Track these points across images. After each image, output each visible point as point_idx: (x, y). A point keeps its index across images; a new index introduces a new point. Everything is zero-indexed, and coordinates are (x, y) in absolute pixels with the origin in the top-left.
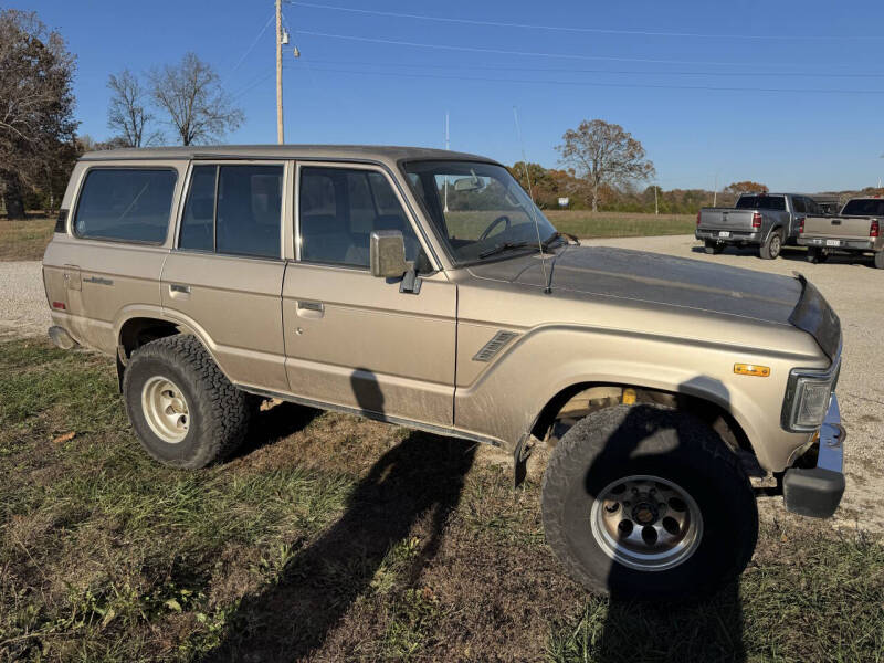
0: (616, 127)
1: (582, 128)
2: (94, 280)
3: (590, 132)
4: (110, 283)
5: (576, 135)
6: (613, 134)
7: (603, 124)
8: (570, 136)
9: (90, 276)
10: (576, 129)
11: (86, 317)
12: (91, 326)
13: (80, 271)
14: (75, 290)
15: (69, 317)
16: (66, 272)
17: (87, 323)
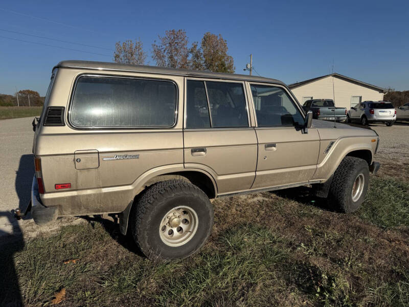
11: (98, 188)
12: (103, 195)
13: (98, 153)
14: (88, 169)
15: (74, 193)
16: (77, 157)
17: (98, 192)
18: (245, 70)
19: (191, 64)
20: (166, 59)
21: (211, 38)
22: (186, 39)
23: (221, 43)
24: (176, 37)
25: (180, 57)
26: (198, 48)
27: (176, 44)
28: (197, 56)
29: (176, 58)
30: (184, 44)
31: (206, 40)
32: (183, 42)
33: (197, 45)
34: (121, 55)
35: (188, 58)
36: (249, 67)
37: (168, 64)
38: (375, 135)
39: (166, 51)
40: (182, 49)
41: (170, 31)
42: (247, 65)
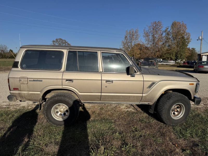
0: (65, 40)
1: (56, 40)
2: (34, 81)
3: (58, 41)
4: (41, 81)
5: (55, 41)
6: (64, 42)
7: (61, 39)
8: (54, 42)
9: (32, 80)
10: (55, 40)
11: (28, 91)
12: (30, 94)
13: (28, 78)
14: (24, 84)
15: (20, 92)
16: (20, 79)
17: (28, 93)
18: (198, 40)
19: (164, 38)
20: (150, 37)
21: (176, 23)
22: (162, 25)
23: (183, 26)
24: (156, 25)
25: (158, 35)
26: (168, 30)
27: (156, 29)
28: (168, 34)
29: (155, 36)
30: (160, 28)
31: (174, 25)
32: (160, 27)
33: (168, 28)
34: (128, 36)
35: (163, 35)
36: (200, 38)
37: (151, 39)
38: (197, 81)
39: (151, 33)
40: (159, 31)
41: (153, 22)
42: (199, 37)
